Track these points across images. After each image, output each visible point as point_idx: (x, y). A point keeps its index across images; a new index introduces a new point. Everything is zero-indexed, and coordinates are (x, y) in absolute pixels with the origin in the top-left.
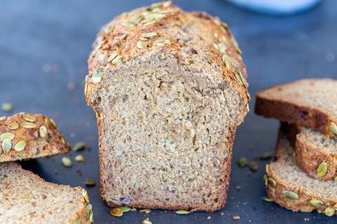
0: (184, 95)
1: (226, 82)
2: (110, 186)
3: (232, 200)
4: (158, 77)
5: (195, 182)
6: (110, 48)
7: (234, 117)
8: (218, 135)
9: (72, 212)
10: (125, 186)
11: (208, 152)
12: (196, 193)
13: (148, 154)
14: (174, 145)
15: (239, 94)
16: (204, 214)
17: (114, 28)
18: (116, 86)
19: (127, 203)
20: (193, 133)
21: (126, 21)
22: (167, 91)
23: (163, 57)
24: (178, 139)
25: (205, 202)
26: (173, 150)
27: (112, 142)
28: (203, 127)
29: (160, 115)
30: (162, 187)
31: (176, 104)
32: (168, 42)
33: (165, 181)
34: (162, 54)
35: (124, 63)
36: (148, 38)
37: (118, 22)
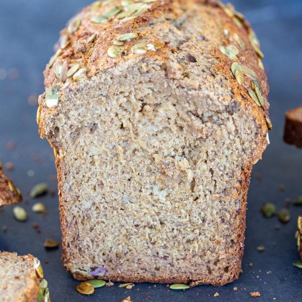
0: (176, 123)
1: (235, 102)
2: (76, 251)
3: (250, 267)
4: (138, 97)
5: (196, 244)
6: (73, 54)
7: (248, 152)
8: (226, 178)
9: (17, 293)
10: (98, 250)
11: (213, 201)
12: (198, 260)
13: (129, 205)
14: (164, 193)
15: (254, 120)
16: (209, 289)
17: (81, 24)
18: (80, 111)
19: (101, 274)
20: (190, 175)
21: (98, 14)
22: (152, 118)
23: (145, 69)
24: (170, 184)
25: (210, 272)
26: (163, 199)
27: (77, 190)
28: (205, 166)
29: (143, 150)
30: (149, 252)
31: (165, 135)
32: (151, 47)
33: (154, 244)
34: (144, 65)
35: (90, 78)
36: (125, 42)
37: (86, 15)
